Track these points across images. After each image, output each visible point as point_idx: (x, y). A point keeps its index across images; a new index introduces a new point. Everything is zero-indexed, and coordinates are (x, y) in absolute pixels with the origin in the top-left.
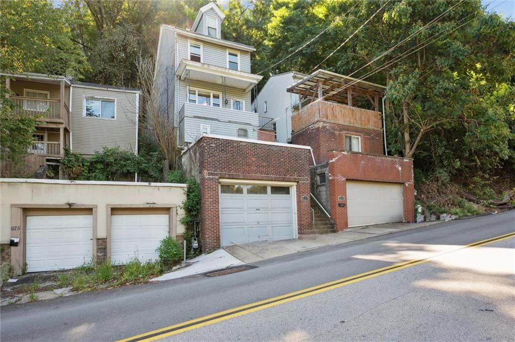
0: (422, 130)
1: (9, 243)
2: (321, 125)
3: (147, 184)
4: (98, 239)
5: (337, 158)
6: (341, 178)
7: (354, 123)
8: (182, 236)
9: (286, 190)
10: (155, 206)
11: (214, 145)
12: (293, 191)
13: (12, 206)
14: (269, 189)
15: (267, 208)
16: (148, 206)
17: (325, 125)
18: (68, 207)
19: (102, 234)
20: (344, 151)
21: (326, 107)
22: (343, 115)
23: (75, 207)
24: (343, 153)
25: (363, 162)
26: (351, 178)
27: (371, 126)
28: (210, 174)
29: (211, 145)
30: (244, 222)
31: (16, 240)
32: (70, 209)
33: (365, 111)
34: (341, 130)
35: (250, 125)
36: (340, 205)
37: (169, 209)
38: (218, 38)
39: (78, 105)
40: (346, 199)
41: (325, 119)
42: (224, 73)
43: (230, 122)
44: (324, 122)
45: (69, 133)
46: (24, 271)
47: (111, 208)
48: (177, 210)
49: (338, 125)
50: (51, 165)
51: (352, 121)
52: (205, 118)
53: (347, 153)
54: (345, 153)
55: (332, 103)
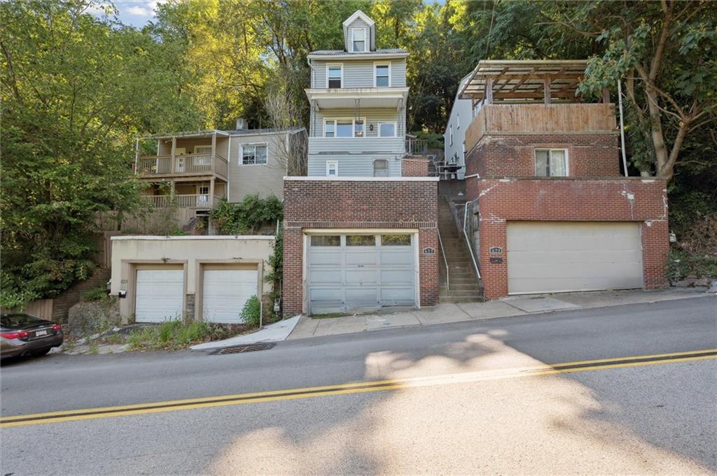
0: (682, 124)
1: (118, 294)
2: (487, 140)
3: (233, 237)
4: (188, 295)
5: (488, 190)
6: (497, 220)
7: (553, 130)
8: (270, 296)
9: (407, 240)
10: (241, 261)
11: (297, 189)
12: (416, 240)
13: (123, 261)
14: (378, 240)
15: (375, 264)
16: (234, 261)
17: (496, 139)
18: (163, 262)
19: (192, 289)
20: (503, 178)
21: (498, 112)
22: (531, 120)
23: (168, 262)
24: (501, 180)
25: (542, 192)
26: (517, 218)
27: (591, 129)
28: (290, 224)
29: (294, 189)
30: (340, 283)
31: (123, 293)
32: (165, 264)
33: (577, 107)
34: (526, 144)
35: (391, 153)
36: (492, 260)
37: (256, 264)
38: (366, 51)
39: (234, 155)
40: (506, 251)
41: (496, 131)
42: (357, 94)
43: (364, 153)
44: (494, 136)
45: (226, 183)
46: (132, 321)
47: (201, 264)
48: (263, 266)
49: (521, 137)
50: (201, 217)
51: (549, 126)
52: (333, 153)
53: (509, 181)
54: (506, 180)
55: (510, 105)
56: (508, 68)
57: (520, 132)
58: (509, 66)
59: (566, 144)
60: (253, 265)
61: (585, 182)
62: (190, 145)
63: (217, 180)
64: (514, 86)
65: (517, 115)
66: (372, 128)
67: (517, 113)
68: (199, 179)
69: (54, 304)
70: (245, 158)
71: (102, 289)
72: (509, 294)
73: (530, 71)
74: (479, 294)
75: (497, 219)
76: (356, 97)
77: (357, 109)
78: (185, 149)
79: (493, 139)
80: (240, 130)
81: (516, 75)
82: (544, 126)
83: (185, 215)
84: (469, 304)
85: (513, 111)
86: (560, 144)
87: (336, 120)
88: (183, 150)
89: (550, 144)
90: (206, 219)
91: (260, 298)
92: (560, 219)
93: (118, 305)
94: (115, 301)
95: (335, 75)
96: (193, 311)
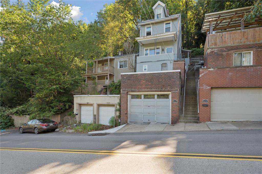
4: (94, 115)
5: (203, 74)
9: (166, 96)
10: (110, 104)
11: (125, 78)
12: (170, 96)
13: (77, 103)
14: (156, 96)
15: (154, 106)
16: (107, 104)
17: (213, 50)
18: (87, 104)
19: (95, 113)
20: (210, 68)
22: (233, 39)
24: (209, 70)
26: (216, 87)
29: (124, 78)
30: (141, 113)
31: (77, 113)
32: (88, 105)
34: (229, 50)
35: (169, 60)
36: (203, 105)
37: (114, 105)
38: (162, 18)
39: (117, 65)
40: (210, 101)
41: (214, 46)
42: (155, 37)
43: (158, 61)
44: (212, 48)
45: (114, 75)
46: (80, 122)
47: (98, 105)
48: (116, 106)
49: (226, 48)
50: (105, 88)
51: (242, 41)
52: (145, 62)
53: (213, 69)
54: (212, 69)
55: (221, 33)
56: (220, 15)
57: (226, 45)
58: (220, 14)
59: (251, 49)
60: (113, 105)
61: (255, 68)
62: (103, 63)
63: (110, 75)
64: (228, 23)
65: (225, 37)
66: (163, 50)
67: (225, 36)
68: (104, 75)
69: (61, 116)
70: (120, 66)
71: (72, 112)
72: (211, 120)
73: (233, 14)
74: (197, 120)
75: (206, 87)
76: (155, 38)
77: (155, 43)
78: (101, 64)
79: (212, 50)
80: (120, 55)
81: (226, 18)
82: (240, 41)
83: (100, 87)
84: (191, 124)
85: (223, 35)
86: (248, 49)
87: (149, 48)
88: (100, 65)
89: (242, 50)
90: (106, 88)
91: (115, 117)
92: (239, 86)
93: (76, 117)
94: (75, 116)
95: (149, 30)
96: (96, 120)
